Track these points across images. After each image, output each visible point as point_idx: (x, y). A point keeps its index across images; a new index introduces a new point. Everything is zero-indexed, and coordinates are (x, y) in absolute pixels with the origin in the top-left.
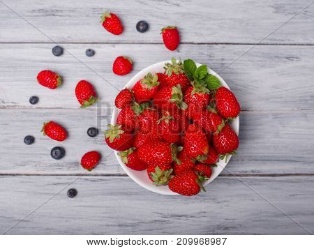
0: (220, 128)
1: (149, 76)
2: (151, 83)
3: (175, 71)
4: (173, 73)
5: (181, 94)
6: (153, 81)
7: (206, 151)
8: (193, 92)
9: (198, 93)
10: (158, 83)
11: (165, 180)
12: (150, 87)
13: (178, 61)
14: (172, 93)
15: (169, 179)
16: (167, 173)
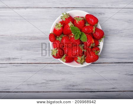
0: (94, 29)
1: (57, 24)
2: (59, 26)
3: (66, 17)
4: (65, 19)
5: (73, 25)
6: (60, 26)
7: (93, 41)
8: (77, 22)
9: (79, 21)
10: (62, 25)
11: (83, 60)
12: (60, 28)
13: (65, 14)
14: (69, 26)
15: (85, 59)
16: (83, 57)
